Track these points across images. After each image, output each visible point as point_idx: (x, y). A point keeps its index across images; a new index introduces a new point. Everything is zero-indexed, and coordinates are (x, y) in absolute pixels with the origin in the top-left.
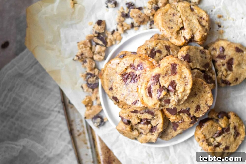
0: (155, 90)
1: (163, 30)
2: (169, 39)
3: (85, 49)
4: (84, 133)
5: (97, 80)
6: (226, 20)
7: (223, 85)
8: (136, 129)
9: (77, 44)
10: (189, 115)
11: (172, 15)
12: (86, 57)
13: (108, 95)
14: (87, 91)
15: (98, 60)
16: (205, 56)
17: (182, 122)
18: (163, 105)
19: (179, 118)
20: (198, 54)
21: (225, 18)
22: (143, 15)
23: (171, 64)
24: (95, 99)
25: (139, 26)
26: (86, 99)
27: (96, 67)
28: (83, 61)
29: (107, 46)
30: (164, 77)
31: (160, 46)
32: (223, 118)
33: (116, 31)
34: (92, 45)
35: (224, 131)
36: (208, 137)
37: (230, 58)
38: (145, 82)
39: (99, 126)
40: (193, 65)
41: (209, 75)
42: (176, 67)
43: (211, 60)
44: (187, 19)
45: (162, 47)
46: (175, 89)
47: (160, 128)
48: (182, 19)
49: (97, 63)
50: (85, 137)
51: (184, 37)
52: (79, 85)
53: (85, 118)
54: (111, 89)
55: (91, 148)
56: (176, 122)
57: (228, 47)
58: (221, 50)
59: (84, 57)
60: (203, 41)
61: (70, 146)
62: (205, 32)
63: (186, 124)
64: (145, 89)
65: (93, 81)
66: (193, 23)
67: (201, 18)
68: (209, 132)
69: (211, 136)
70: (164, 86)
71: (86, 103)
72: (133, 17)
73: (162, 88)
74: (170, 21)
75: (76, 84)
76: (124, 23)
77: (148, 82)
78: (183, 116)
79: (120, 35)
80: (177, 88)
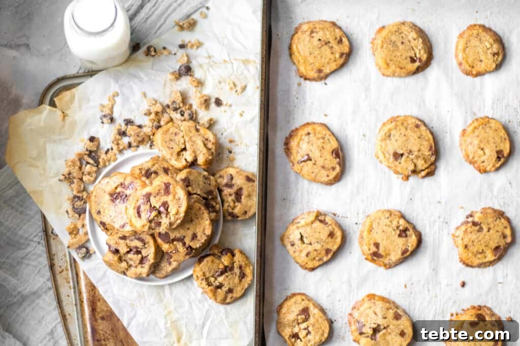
0: (145, 210)
1: (162, 150)
2: (169, 160)
3: (73, 167)
4: (67, 270)
5: (85, 205)
6: (238, 145)
7: (229, 218)
8: (125, 260)
9: (64, 163)
10: (184, 244)
11: (174, 135)
12: (75, 178)
13: (96, 220)
14: (72, 216)
15: (87, 182)
16: (209, 182)
17: (176, 252)
18: (153, 227)
19: (173, 248)
20: (201, 179)
21: (237, 143)
22: (142, 134)
23: (165, 183)
24: (81, 226)
25: (138, 146)
26: (71, 225)
27: (85, 190)
28: (70, 182)
29: (99, 167)
30: (155, 197)
31: (157, 168)
32: (226, 254)
33: (110, 150)
34: (81, 164)
35: (228, 269)
36: (208, 275)
37: (238, 188)
38: (134, 201)
39: (84, 258)
40: (193, 190)
41: (212, 204)
42: (169, 186)
43: (217, 187)
44: (190, 139)
45: (159, 168)
46: (167, 210)
47: (151, 259)
48: (184, 140)
49: (86, 186)
50: (68, 274)
51: (186, 159)
52: (63, 210)
53: (68, 247)
54: (99, 212)
55: (74, 288)
56: (169, 251)
57: (237, 175)
58: (229, 178)
59: (71, 177)
60: (208, 166)
61: (50, 284)
62: (209, 156)
63: (181, 255)
64: (134, 208)
65: (80, 205)
66: (197, 144)
67: (207, 140)
68: (208, 269)
69: (211, 275)
70: (154, 207)
71: (71, 230)
72: (131, 135)
73: (153, 208)
74: (171, 140)
75: (60, 208)
76: (120, 142)
77: (137, 201)
78: (177, 245)
79: (115, 155)
80: (169, 210)
